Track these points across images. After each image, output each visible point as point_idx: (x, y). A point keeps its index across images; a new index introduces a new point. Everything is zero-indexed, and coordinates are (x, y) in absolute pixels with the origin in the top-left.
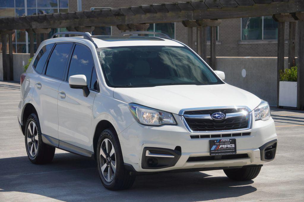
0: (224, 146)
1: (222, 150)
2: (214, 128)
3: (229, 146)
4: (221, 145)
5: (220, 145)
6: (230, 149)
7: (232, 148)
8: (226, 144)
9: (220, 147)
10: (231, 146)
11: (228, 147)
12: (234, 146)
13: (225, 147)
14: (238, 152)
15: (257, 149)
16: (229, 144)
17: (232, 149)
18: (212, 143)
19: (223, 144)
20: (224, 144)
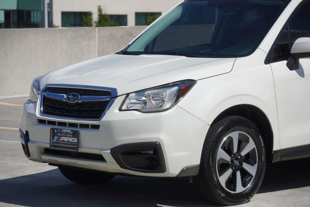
0: (66, 139)
1: (62, 143)
2: (63, 112)
3: (71, 140)
4: (63, 136)
5: (61, 136)
6: (72, 144)
7: (74, 142)
8: (68, 137)
9: (61, 140)
10: (73, 140)
11: (69, 141)
12: (76, 141)
13: (67, 141)
14: (81, 150)
15: (108, 150)
16: (71, 137)
17: (74, 145)
18: (53, 133)
19: (64, 136)
20: (66, 137)
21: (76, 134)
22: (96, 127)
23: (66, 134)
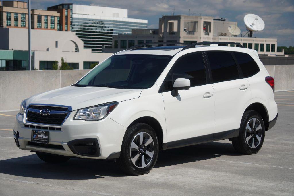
0: (41, 136)
1: (39, 139)
3: (44, 137)
5: (38, 135)
6: (44, 139)
10: (45, 137)
12: (47, 138)
14: (50, 143)
15: (66, 143)
16: (44, 135)
17: (46, 140)
18: (33, 133)
20: (41, 135)
21: (47, 134)
22: (59, 129)
23: (41, 134)
